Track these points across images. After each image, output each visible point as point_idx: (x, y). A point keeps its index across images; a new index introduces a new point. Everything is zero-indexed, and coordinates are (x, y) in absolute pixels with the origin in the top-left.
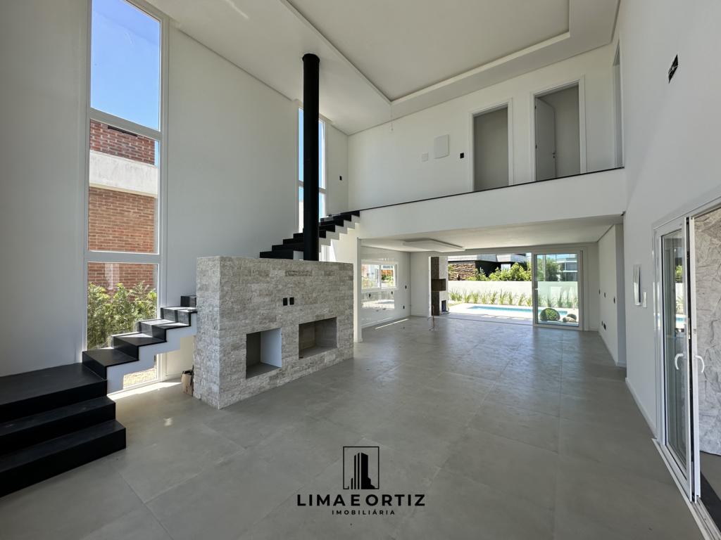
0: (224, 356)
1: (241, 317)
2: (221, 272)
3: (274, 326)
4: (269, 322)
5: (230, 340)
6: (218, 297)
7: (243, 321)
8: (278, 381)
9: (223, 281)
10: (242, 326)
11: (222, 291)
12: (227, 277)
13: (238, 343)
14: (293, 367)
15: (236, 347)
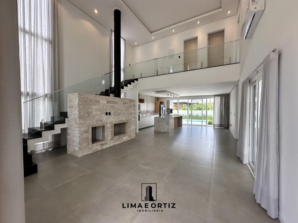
0: (81, 135)
4: (100, 122)
5: (83, 129)
6: (77, 110)
9: (80, 104)
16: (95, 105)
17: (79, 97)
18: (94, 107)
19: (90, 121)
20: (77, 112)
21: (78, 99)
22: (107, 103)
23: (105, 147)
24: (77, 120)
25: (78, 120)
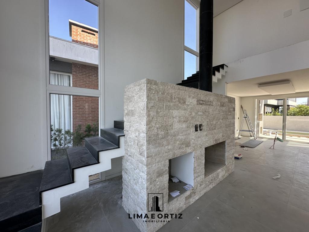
0: (151, 184)
1: (165, 143)
2: (148, 96)
3: (189, 150)
4: (186, 147)
5: (155, 167)
6: (144, 122)
7: (166, 147)
8: (191, 200)
9: (150, 106)
10: (166, 152)
11: (148, 116)
12: (153, 102)
13: (163, 169)
14: (201, 185)
15: (160, 174)
16: (178, 109)
17: (149, 90)
18: (175, 113)
19: (169, 147)
20: (144, 128)
21: (145, 93)
22: (198, 104)
23: (192, 201)
24: (142, 145)
25: (145, 148)
